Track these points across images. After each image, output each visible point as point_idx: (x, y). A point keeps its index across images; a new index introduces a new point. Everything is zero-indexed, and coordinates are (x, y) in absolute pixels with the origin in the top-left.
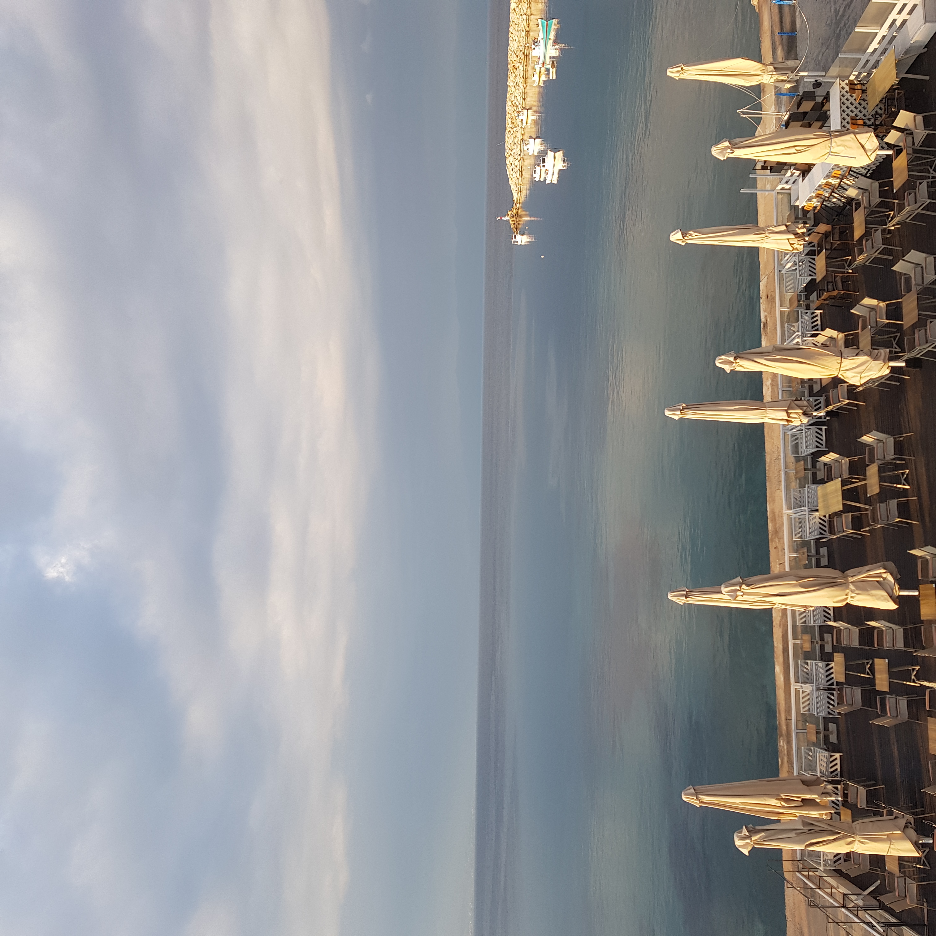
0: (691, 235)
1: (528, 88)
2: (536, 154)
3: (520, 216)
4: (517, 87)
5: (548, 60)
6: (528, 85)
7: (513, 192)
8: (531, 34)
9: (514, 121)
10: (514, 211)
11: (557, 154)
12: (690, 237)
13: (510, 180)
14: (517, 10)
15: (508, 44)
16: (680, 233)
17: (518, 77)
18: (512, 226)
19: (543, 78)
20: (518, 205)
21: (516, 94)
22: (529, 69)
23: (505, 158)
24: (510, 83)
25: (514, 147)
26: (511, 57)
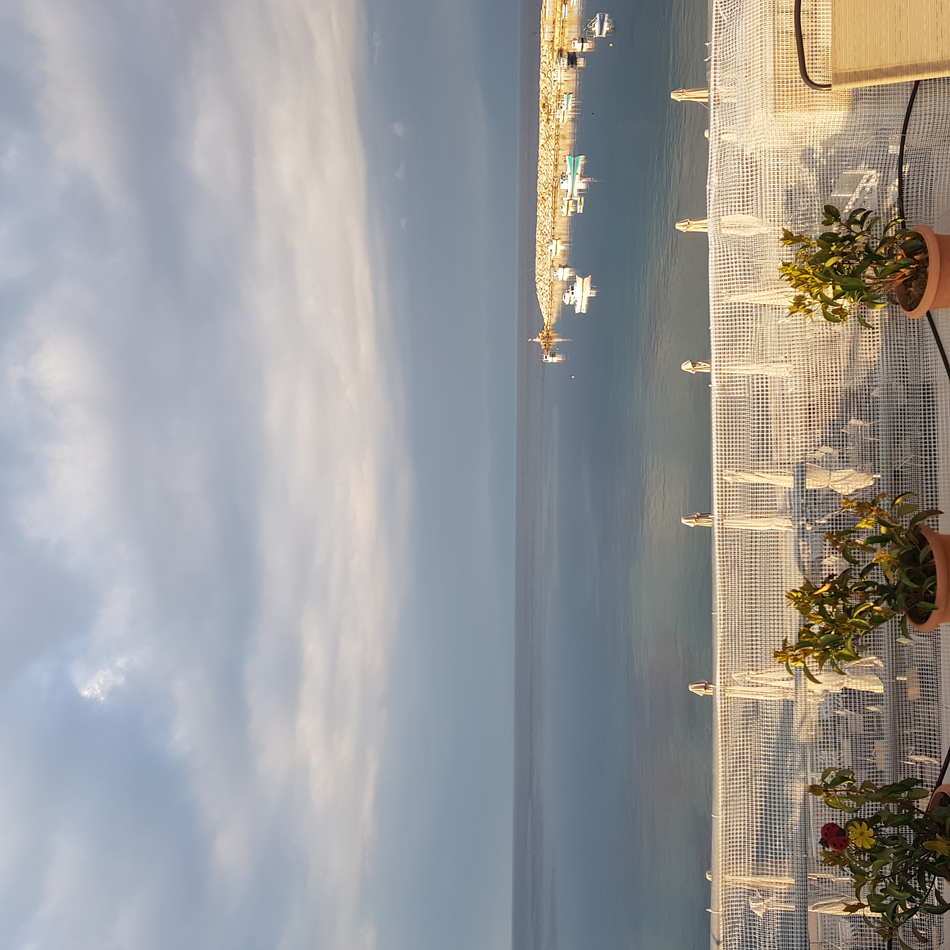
0: (700, 365)
1: (556, 217)
2: (565, 279)
3: (551, 338)
4: (546, 217)
5: (576, 193)
6: (557, 215)
7: (544, 315)
8: (559, 167)
9: (544, 249)
10: (545, 333)
11: (585, 279)
12: (700, 367)
13: (540, 303)
14: (545, 146)
15: (538, 177)
16: (690, 364)
17: (547, 208)
18: (543, 347)
19: (571, 209)
20: (548, 328)
21: (545, 223)
22: (558, 200)
23: (536, 283)
24: (539, 213)
25: (545, 273)
26: (541, 189)
